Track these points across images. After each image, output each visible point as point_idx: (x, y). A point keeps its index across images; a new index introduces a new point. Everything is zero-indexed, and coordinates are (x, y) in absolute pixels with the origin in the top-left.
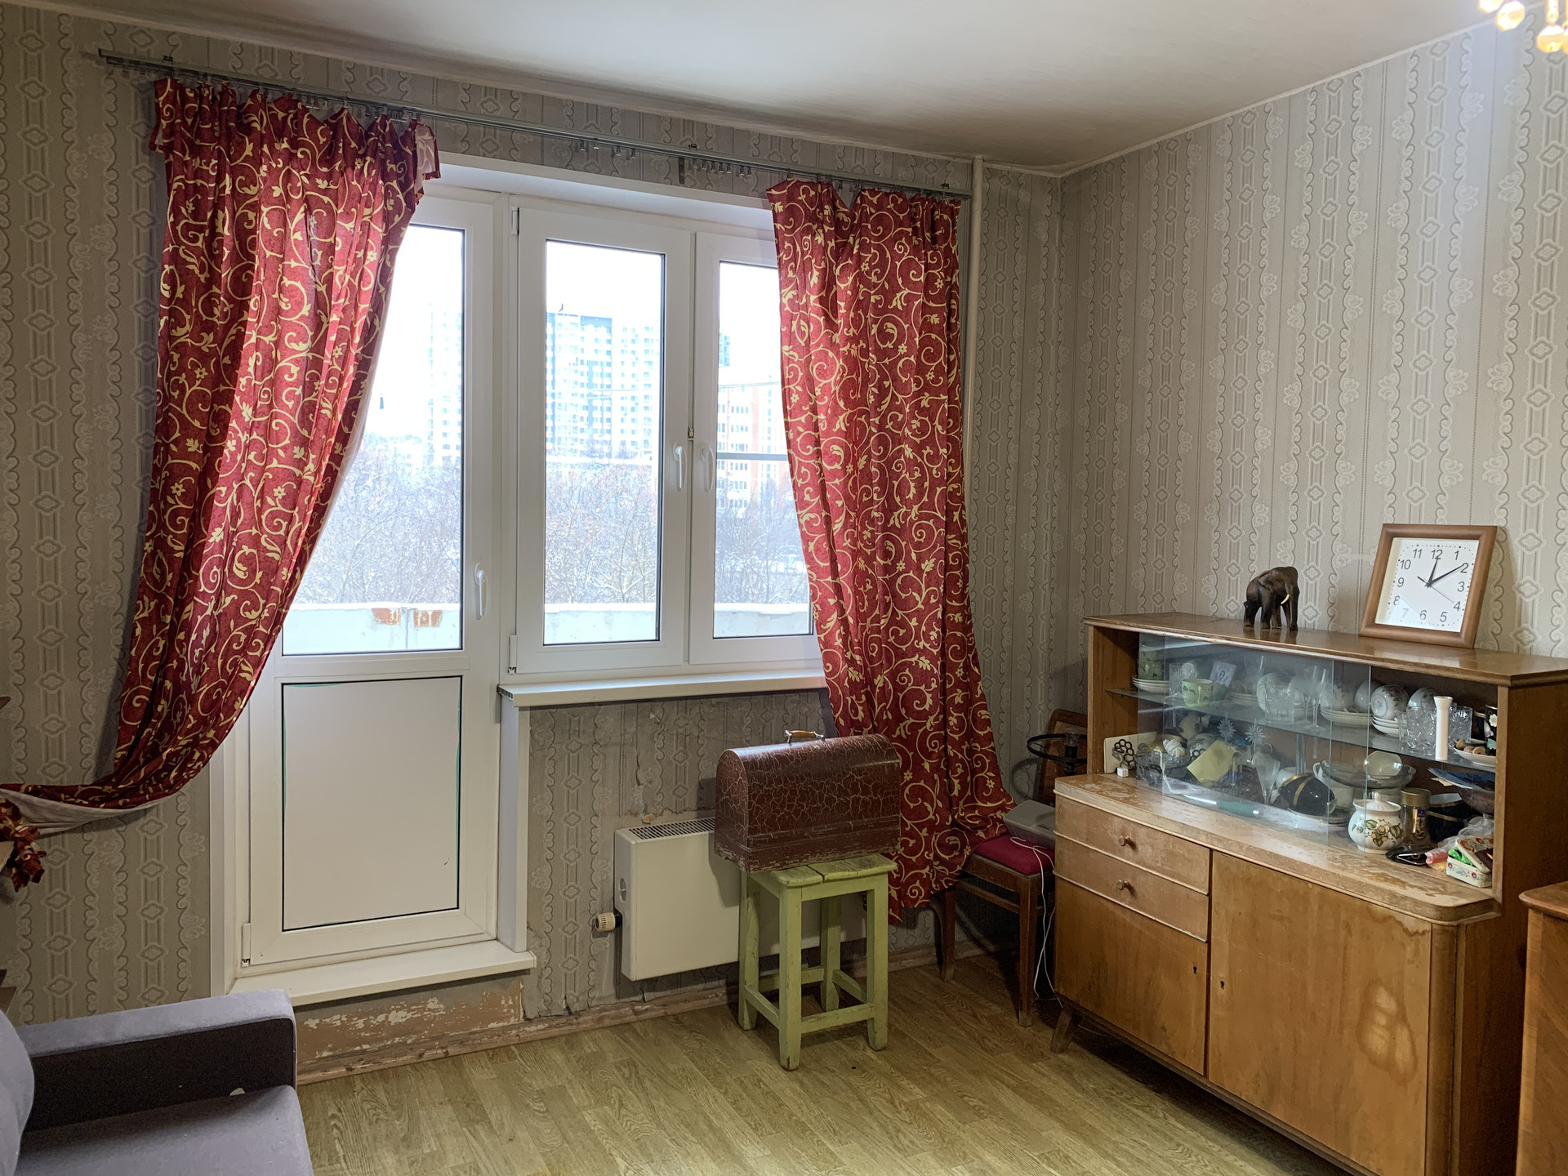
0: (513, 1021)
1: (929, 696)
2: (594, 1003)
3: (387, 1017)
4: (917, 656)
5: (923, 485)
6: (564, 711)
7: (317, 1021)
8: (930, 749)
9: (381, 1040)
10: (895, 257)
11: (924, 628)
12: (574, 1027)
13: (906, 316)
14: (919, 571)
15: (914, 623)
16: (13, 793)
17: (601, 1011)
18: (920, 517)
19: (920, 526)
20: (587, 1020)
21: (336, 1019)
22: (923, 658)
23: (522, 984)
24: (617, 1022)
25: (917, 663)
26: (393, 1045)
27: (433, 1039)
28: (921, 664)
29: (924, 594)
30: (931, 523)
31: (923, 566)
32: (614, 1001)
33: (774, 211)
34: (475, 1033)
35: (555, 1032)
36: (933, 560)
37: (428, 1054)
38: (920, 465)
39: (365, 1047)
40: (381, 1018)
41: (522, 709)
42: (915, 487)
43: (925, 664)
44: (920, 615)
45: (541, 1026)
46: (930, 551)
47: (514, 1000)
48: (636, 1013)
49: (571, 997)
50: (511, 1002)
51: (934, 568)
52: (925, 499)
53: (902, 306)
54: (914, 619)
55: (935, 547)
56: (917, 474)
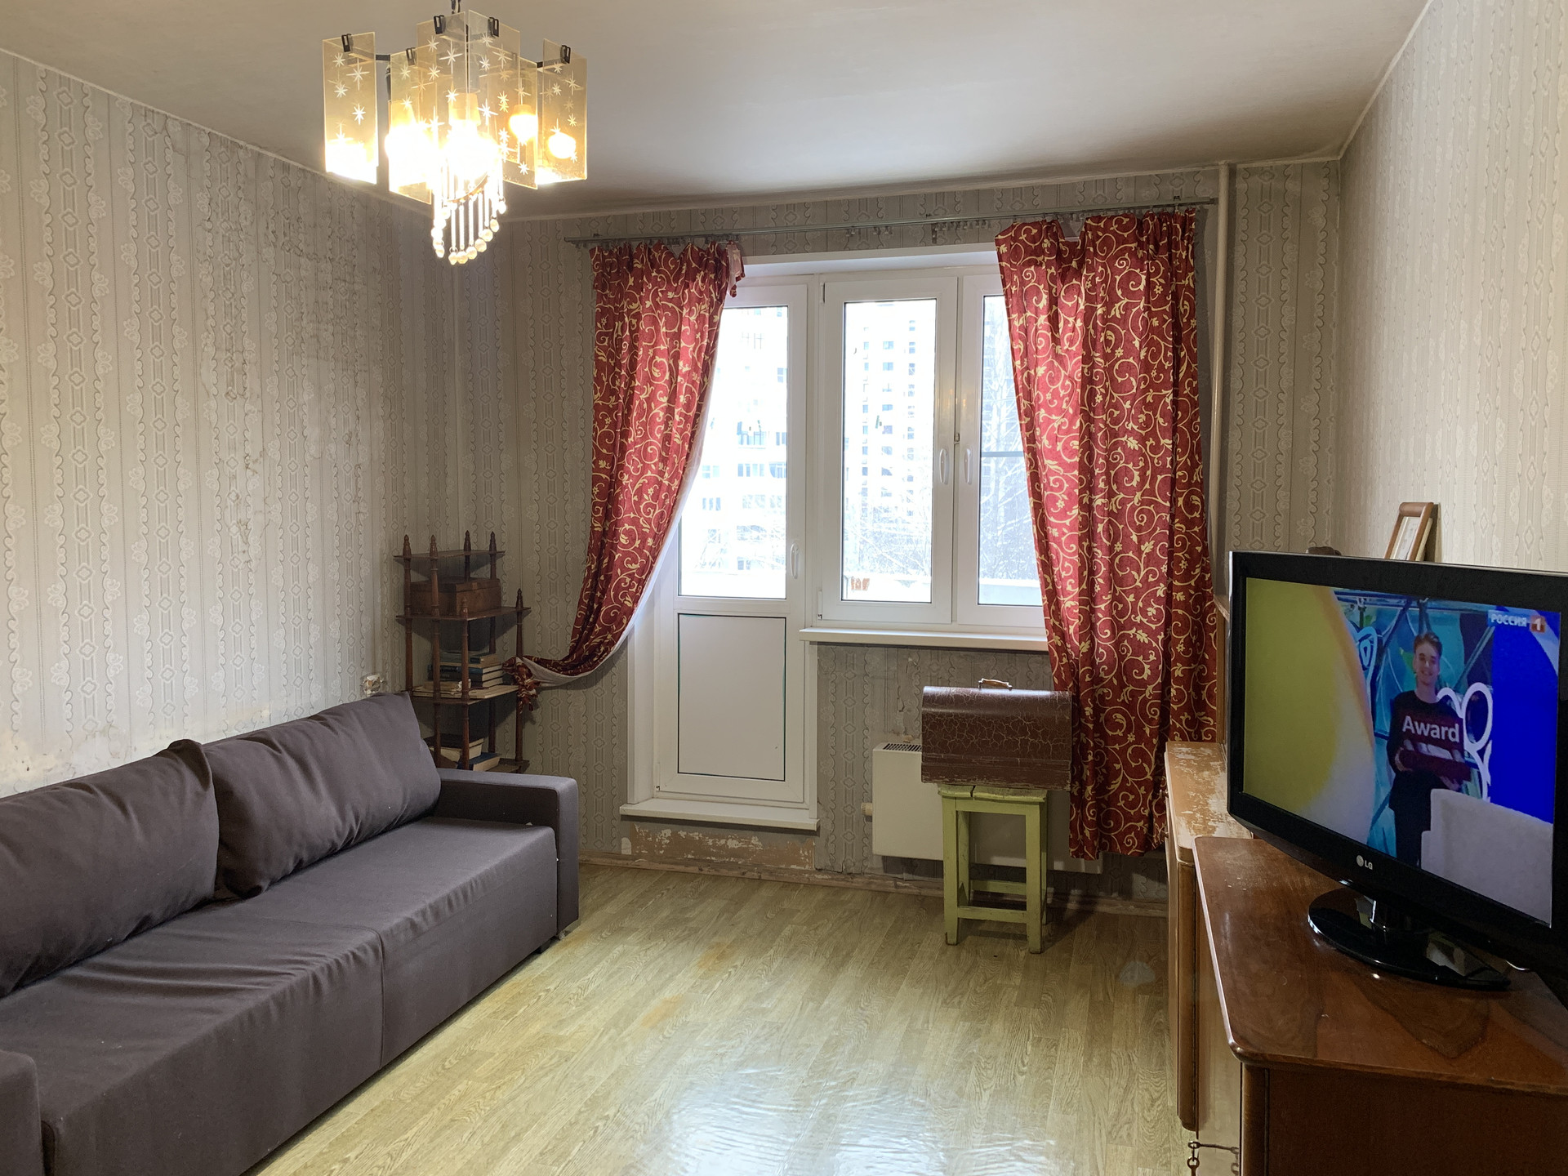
0: (807, 867)
1: (1147, 667)
2: (866, 871)
3: (726, 842)
4: (1135, 629)
5: (1145, 474)
6: (842, 648)
7: (685, 833)
8: (1150, 716)
9: (723, 856)
10: (1115, 271)
11: (1140, 604)
12: (848, 884)
13: (1124, 323)
14: (1139, 552)
15: (1131, 599)
16: (529, 661)
17: (870, 878)
18: (1142, 502)
19: (1141, 511)
20: (859, 882)
21: (696, 835)
22: (1140, 632)
23: (815, 842)
24: (882, 889)
25: (1135, 636)
26: (729, 862)
27: (755, 865)
28: (1138, 637)
29: (1142, 573)
30: (1151, 508)
31: (1143, 548)
32: (881, 872)
33: (999, 253)
34: (781, 868)
35: (834, 883)
36: (1152, 542)
37: (747, 875)
38: (1144, 455)
39: (713, 858)
40: (723, 842)
41: (812, 643)
42: (1139, 475)
43: (1142, 637)
44: (1137, 592)
45: (826, 877)
46: (1150, 534)
47: (808, 853)
48: (897, 886)
49: (849, 861)
50: (806, 853)
51: (1153, 550)
52: (1147, 486)
53: (1120, 313)
54: (1132, 596)
55: (1155, 530)
56: (1142, 464)
